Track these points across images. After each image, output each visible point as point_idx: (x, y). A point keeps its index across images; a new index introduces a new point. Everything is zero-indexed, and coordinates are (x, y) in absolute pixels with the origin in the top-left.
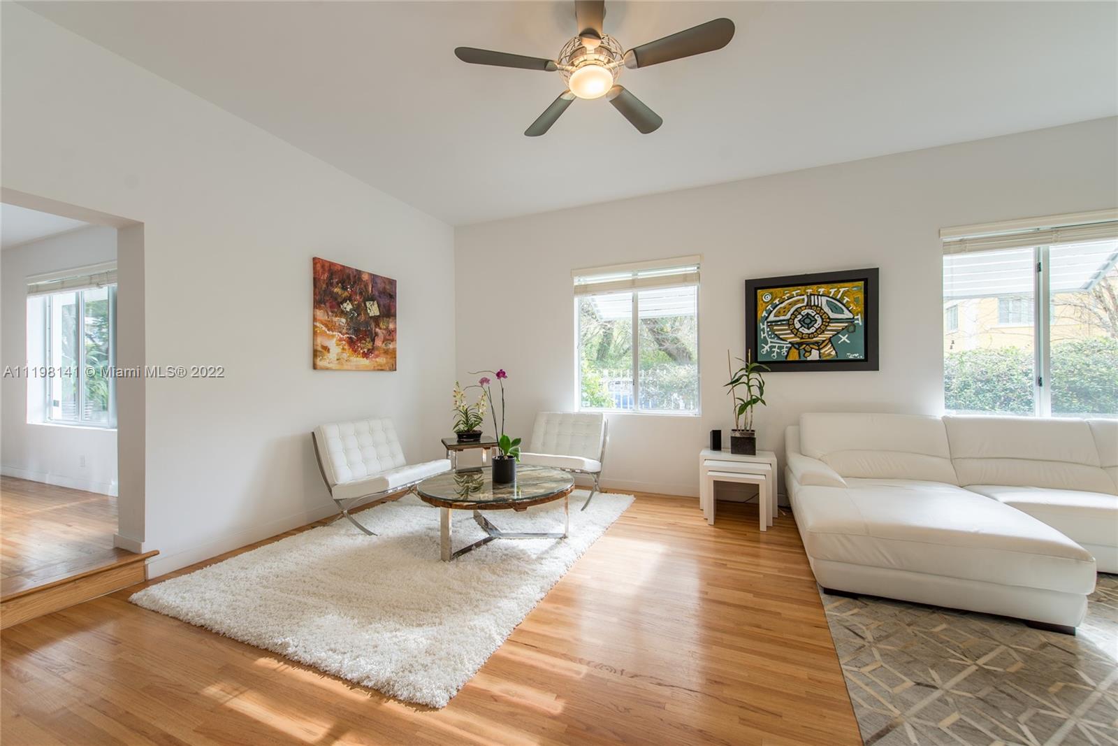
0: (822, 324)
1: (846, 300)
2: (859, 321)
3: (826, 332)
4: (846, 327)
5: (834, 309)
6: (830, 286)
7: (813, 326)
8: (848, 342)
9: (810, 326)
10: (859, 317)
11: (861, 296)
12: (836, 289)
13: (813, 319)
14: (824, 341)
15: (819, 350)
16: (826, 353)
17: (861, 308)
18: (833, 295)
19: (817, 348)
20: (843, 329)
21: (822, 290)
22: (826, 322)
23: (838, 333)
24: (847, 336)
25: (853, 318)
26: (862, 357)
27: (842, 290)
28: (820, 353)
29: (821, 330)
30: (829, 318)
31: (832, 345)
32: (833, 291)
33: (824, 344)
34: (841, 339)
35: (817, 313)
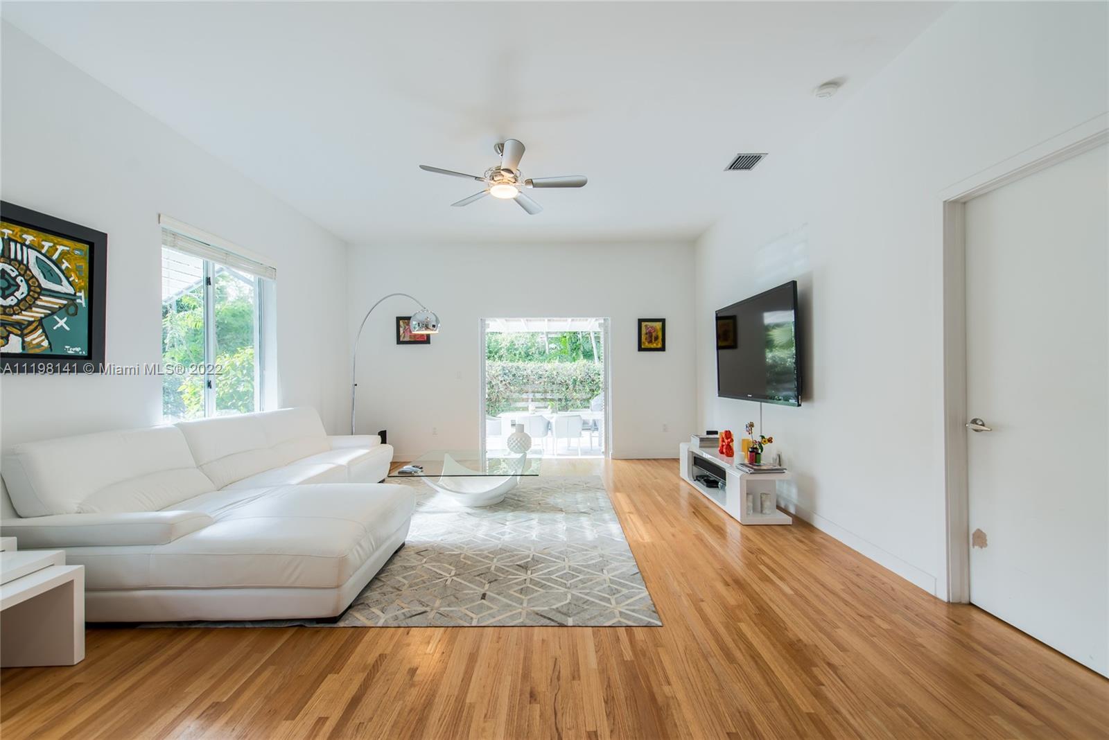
0: (28, 294)
1: (65, 265)
2: (82, 301)
3: (34, 309)
4: (65, 305)
5: (48, 275)
6: (42, 235)
7: (12, 294)
8: (68, 329)
9: (7, 292)
10: (82, 294)
11: (85, 265)
12: (51, 244)
13: (12, 282)
14: (30, 323)
15: (22, 336)
16: (34, 342)
17: (84, 283)
18: (47, 251)
19: (19, 332)
20: (60, 308)
21: (29, 238)
22: (34, 292)
23: (53, 313)
24: (65, 319)
25: (75, 294)
26: (85, 353)
27: (60, 248)
28: (23, 342)
29: (27, 304)
30: (39, 286)
31: (44, 331)
32: (47, 245)
33: (31, 327)
34: (58, 323)
35: (20, 275)
